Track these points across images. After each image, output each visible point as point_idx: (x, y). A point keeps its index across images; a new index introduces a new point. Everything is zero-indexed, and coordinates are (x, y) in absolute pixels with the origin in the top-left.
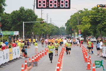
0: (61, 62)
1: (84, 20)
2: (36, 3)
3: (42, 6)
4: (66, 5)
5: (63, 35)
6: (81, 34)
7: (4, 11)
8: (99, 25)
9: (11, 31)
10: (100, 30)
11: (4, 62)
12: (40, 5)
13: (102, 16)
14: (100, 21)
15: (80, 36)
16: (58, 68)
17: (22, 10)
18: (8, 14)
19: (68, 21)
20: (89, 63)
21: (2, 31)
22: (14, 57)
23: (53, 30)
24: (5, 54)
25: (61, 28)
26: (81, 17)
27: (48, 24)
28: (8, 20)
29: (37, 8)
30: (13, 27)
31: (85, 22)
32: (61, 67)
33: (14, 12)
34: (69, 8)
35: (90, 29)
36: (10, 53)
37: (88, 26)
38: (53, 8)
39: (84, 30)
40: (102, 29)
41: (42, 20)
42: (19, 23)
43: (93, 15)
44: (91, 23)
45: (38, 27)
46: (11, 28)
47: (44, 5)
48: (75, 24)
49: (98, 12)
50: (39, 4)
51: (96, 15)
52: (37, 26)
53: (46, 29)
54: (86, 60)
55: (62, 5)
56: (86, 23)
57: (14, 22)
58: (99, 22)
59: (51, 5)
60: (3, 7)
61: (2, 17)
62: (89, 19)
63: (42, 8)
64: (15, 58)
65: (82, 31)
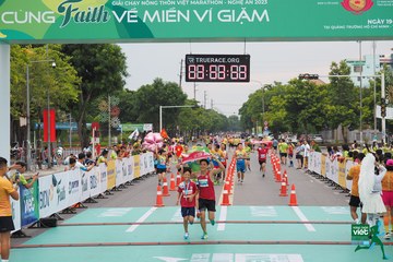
0: (231, 182)
1: (274, 103)
2: (184, 70)
3: (196, 76)
4: (242, 75)
5: (235, 130)
6: (269, 129)
7: (125, 87)
8: (303, 112)
9: (138, 123)
10: (304, 121)
11: (124, 182)
12: (192, 75)
13: (309, 96)
14: (304, 105)
15: (266, 133)
16: (226, 192)
17: (158, 83)
18: (132, 92)
19: (245, 105)
20: (284, 184)
21: (122, 123)
22: (143, 172)
23: (216, 122)
24: (126, 166)
25: (230, 118)
26: (268, 97)
27: (208, 111)
28: (132, 103)
29: (187, 80)
30: (141, 117)
31: (276, 107)
32: (232, 191)
33: (143, 88)
34: (247, 80)
35: (285, 119)
36: (136, 164)
37: (282, 114)
38: (217, 80)
39: (274, 123)
40: (309, 120)
41: (196, 102)
42: (152, 109)
43: (291, 93)
44: (288, 109)
45: (189, 116)
46: (137, 117)
47: (200, 75)
48: (258, 110)
49: (302, 88)
50: (190, 72)
51: (297, 93)
52: (185, 114)
53: (203, 119)
54: (278, 178)
55: (234, 75)
56: (278, 108)
57: (143, 107)
58: (302, 107)
59: (213, 75)
60: (124, 78)
61: (121, 97)
62: (284, 102)
63: (196, 80)
64: (145, 173)
65: (271, 123)
